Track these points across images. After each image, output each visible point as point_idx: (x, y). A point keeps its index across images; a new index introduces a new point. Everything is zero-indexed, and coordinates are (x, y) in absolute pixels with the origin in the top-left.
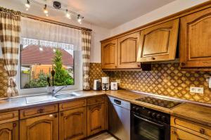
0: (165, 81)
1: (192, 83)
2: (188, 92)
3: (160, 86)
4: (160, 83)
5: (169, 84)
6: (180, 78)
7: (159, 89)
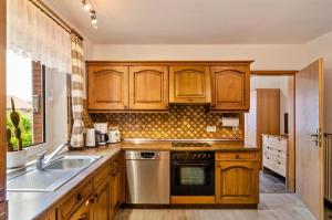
0: (185, 123)
1: (208, 123)
2: (205, 132)
3: (179, 129)
4: (179, 126)
5: (189, 126)
6: (198, 119)
7: (179, 133)
